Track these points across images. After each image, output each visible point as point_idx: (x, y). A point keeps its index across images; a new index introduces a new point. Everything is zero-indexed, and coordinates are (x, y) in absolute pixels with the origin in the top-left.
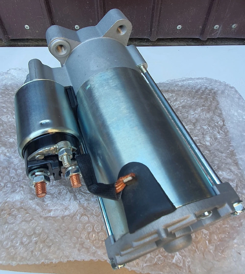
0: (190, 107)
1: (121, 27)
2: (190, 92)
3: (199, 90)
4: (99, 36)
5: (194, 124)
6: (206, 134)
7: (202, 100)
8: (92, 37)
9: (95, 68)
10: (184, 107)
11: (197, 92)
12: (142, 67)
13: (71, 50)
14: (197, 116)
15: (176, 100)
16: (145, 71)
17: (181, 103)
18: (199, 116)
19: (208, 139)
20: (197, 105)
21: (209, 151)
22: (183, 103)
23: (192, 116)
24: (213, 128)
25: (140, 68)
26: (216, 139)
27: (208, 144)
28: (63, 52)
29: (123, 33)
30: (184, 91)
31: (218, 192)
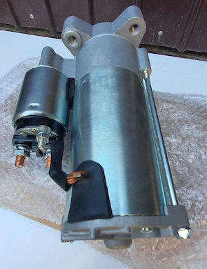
0: (186, 122)
1: (136, 26)
2: (191, 108)
3: (202, 107)
4: (111, 33)
5: (183, 139)
6: (191, 152)
7: (200, 118)
8: (104, 33)
9: (96, 64)
10: (179, 120)
11: (198, 108)
12: (145, 71)
13: (82, 43)
14: (189, 132)
15: (174, 112)
16: (147, 77)
17: (178, 116)
18: (192, 132)
19: (192, 156)
20: (193, 121)
21: (189, 168)
22: (180, 117)
23: (185, 131)
24: (201, 147)
25: (143, 73)
26: (200, 158)
27: (190, 161)
28: (75, 44)
29: (135, 33)
30: (186, 105)
31: (167, 213)
